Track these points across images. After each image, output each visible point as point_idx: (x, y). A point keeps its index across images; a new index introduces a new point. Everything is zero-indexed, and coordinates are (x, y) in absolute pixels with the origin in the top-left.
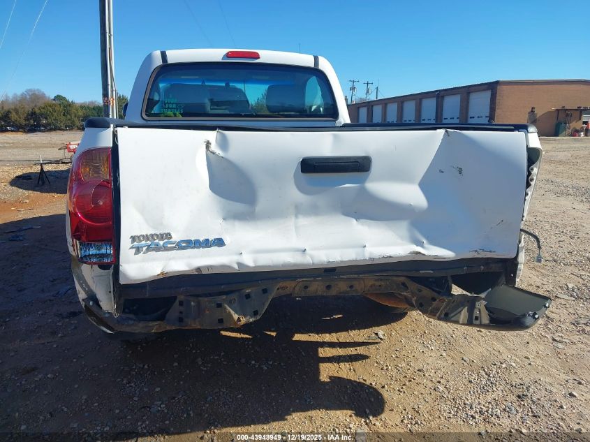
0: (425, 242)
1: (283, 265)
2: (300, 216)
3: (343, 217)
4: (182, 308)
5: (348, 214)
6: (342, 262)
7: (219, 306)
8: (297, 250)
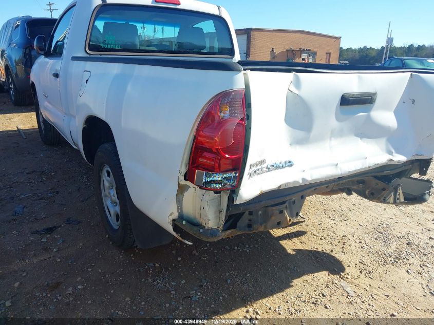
0: (393, 151)
1: (326, 178)
2: (333, 139)
3: (355, 137)
4: (251, 217)
5: (357, 135)
6: (355, 170)
7: (281, 212)
8: (333, 165)
